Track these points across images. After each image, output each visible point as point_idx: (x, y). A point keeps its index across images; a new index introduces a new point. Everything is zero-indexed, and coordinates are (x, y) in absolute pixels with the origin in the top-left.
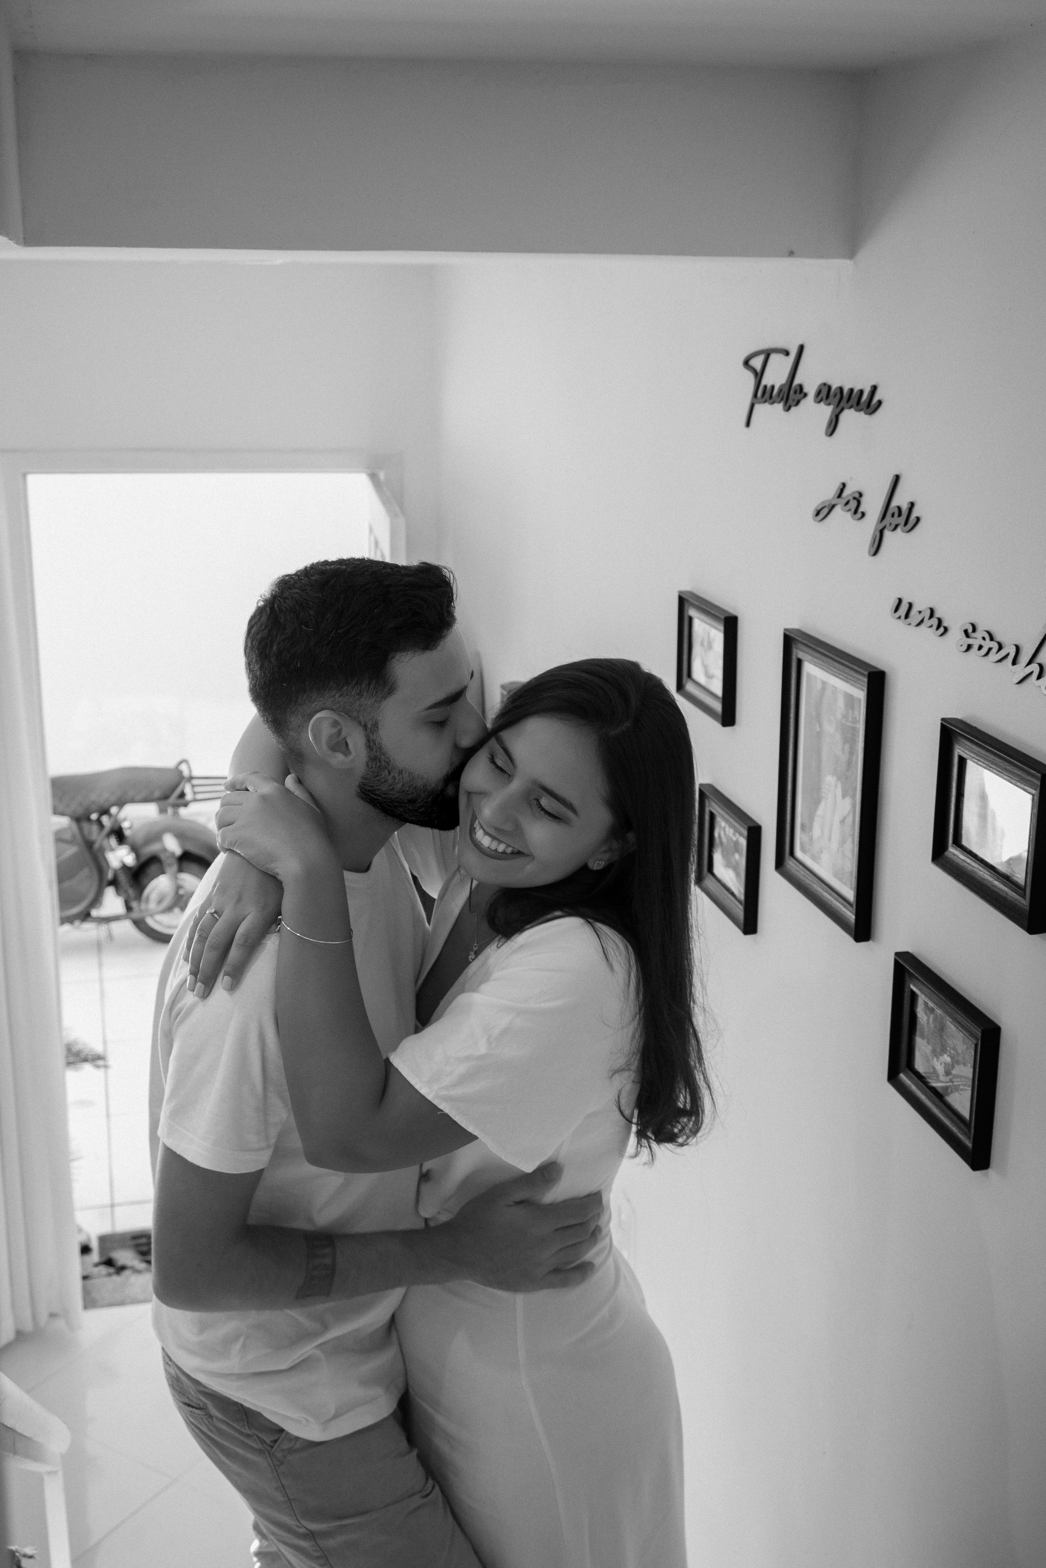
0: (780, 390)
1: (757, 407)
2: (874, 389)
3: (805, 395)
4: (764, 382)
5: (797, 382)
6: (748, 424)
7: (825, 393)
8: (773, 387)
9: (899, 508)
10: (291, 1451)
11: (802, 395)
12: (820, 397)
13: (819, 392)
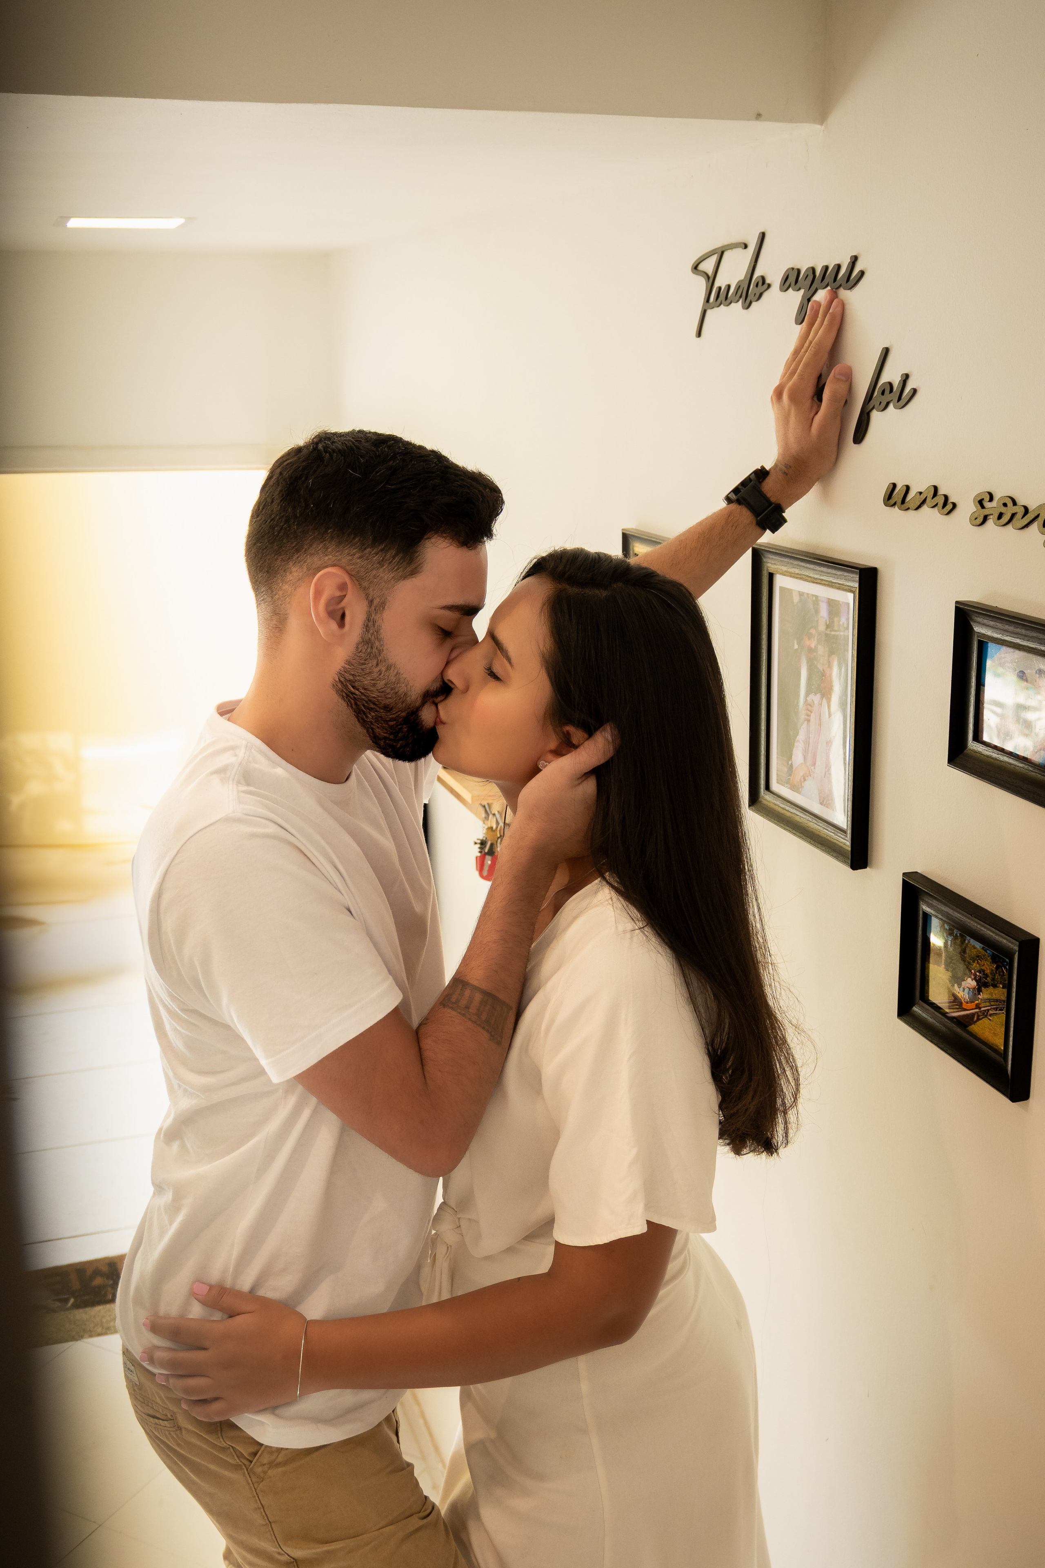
0: (738, 288)
1: (709, 312)
2: (855, 260)
3: (769, 286)
4: (717, 285)
5: (757, 274)
6: (699, 334)
7: (791, 279)
8: (729, 287)
9: (891, 384)
10: (272, 1465)
11: (765, 286)
12: (787, 284)
13: (786, 278)
